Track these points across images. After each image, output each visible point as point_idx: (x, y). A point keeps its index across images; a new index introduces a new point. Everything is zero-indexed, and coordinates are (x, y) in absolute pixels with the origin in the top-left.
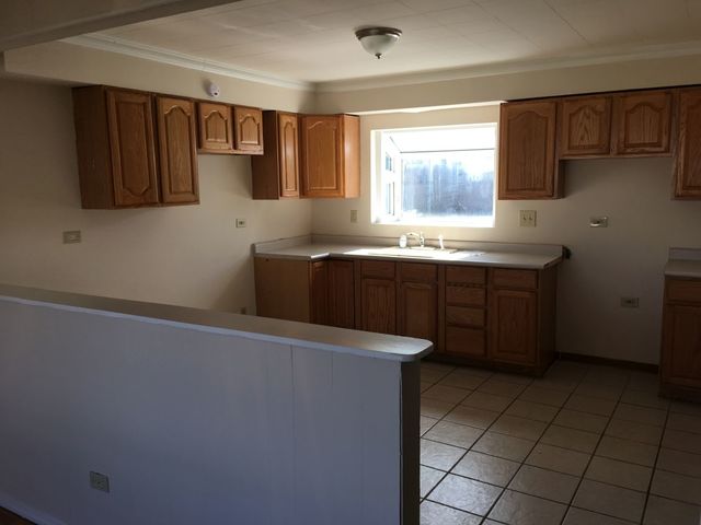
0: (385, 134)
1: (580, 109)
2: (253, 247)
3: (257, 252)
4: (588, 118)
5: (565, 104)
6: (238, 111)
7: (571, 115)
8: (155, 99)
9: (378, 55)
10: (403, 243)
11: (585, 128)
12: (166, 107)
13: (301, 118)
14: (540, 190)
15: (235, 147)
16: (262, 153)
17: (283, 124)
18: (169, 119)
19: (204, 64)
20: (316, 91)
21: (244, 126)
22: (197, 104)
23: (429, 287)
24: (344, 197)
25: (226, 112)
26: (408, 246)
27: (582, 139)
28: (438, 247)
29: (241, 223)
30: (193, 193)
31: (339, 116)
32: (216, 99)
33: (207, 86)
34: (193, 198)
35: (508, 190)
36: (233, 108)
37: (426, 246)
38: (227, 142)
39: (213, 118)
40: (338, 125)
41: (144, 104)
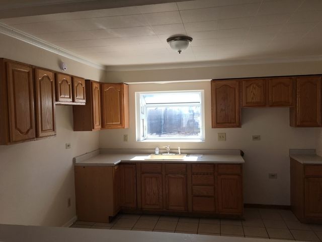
0: (141, 94)
1: (251, 85)
2: (74, 160)
3: (77, 162)
4: (255, 88)
5: (243, 82)
6: (75, 80)
7: (247, 87)
8: (34, 70)
9: (180, 52)
10: (157, 152)
11: (254, 94)
12: (41, 75)
13: (101, 84)
14: (234, 123)
15: (73, 101)
16: (84, 104)
17: (94, 88)
18: (42, 82)
19: (59, 50)
20: (107, 70)
21: (78, 88)
22: (56, 74)
23: (183, 177)
24: (124, 128)
25: (69, 80)
26: (160, 153)
27: (253, 98)
28: (177, 153)
29: (69, 146)
30: (54, 130)
31: (121, 84)
32: (65, 71)
33: (60, 64)
34: (53, 133)
35: (217, 123)
36: (72, 78)
37: (170, 153)
38: (70, 98)
39: (63, 83)
40: (121, 89)
41: (28, 73)
